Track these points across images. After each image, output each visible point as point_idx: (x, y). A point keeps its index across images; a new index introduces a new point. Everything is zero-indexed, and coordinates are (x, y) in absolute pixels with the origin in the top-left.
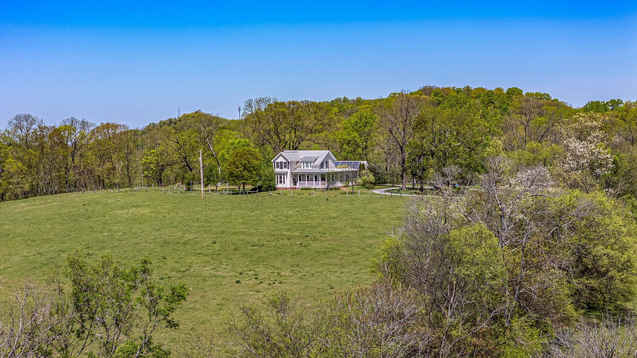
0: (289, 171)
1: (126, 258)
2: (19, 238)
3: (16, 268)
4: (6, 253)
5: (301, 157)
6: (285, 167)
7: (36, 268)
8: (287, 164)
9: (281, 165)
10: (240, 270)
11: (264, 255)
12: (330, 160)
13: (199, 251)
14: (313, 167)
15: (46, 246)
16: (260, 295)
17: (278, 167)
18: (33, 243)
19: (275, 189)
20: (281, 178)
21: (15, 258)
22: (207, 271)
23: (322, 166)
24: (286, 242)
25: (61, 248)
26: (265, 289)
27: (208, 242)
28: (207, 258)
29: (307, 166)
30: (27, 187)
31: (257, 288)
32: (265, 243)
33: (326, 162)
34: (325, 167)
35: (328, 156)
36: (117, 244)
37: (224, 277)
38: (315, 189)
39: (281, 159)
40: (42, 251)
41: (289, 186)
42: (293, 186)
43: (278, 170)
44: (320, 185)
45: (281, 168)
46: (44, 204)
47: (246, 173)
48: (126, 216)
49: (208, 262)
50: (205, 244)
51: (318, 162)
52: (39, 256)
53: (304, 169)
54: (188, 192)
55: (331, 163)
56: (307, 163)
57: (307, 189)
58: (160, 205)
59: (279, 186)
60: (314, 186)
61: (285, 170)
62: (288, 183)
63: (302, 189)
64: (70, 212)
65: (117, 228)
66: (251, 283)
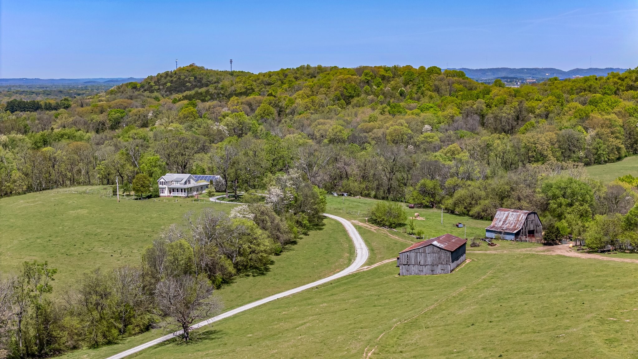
0: (166, 186)
1: (66, 243)
2: (18, 229)
3: (15, 248)
4: (11, 238)
5: (175, 178)
6: (165, 184)
7: (24, 248)
8: (165, 183)
9: (162, 183)
10: (115, 249)
11: (129, 241)
12: (191, 179)
13: (101, 239)
14: (181, 184)
15: (31, 234)
16: (119, 262)
17: (161, 184)
18: (25, 232)
19: (159, 196)
20: (162, 190)
21: (15, 242)
22: (101, 250)
23: (185, 183)
24: (143, 234)
25: (37, 236)
26: (122, 259)
27: (107, 234)
28: (103, 243)
29: (177, 184)
30: (25, 187)
31: (119, 259)
32: (133, 235)
33: (189, 181)
34: (188, 183)
35: (190, 177)
36: (64, 234)
37: (107, 253)
38: (180, 197)
39: (162, 180)
40: (28, 237)
41: (166, 195)
42: (169, 195)
43: (160, 186)
44: (183, 194)
45: (163, 185)
46: (33, 202)
47: (142, 189)
48: (74, 215)
49: (102, 245)
50: (104, 235)
51: (183, 182)
52: (26, 241)
53: (175, 185)
54: (114, 196)
55: (192, 181)
56: (177, 182)
57: (176, 197)
58: (94, 208)
59: (161, 195)
60: (180, 195)
61: (164, 186)
62: (166, 193)
63: (174, 197)
64: (46, 211)
65: (67, 224)
66: (117, 256)
